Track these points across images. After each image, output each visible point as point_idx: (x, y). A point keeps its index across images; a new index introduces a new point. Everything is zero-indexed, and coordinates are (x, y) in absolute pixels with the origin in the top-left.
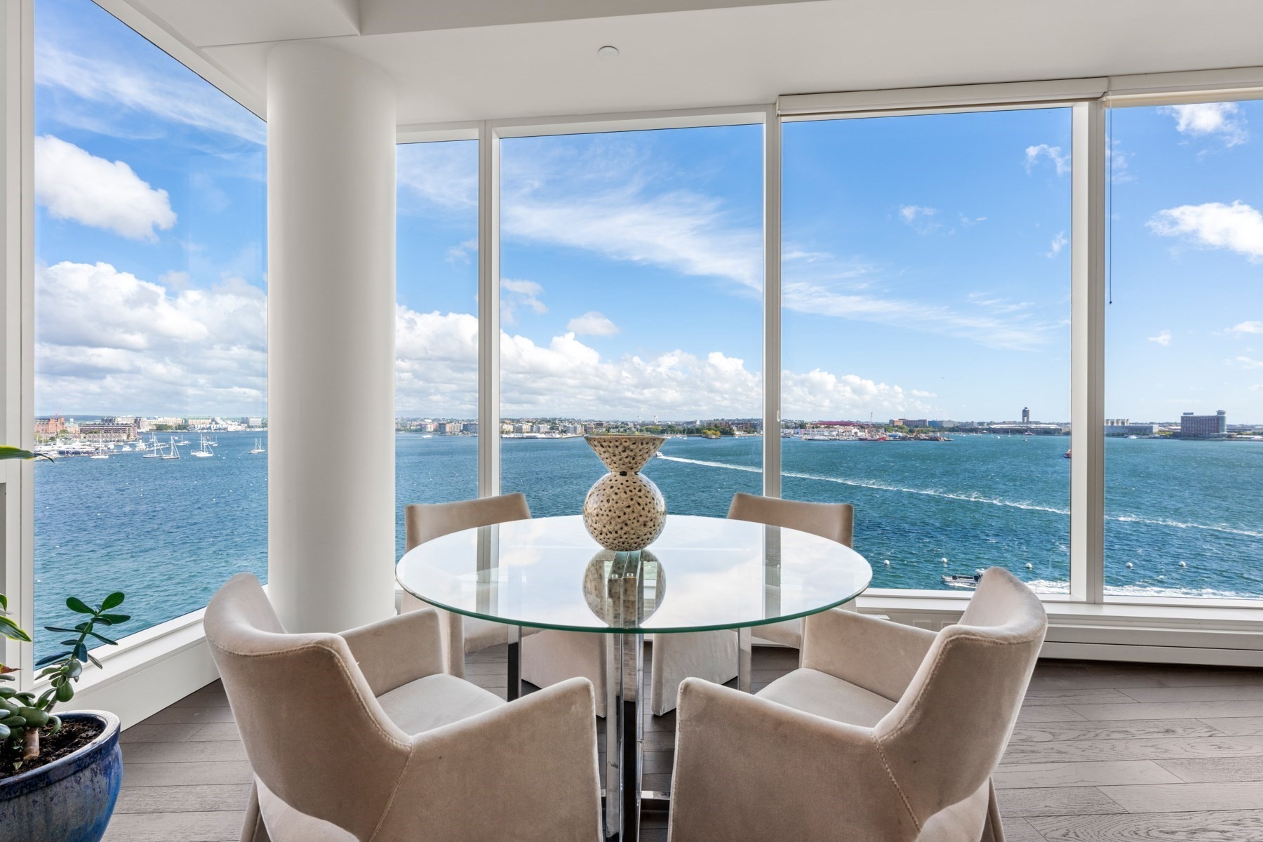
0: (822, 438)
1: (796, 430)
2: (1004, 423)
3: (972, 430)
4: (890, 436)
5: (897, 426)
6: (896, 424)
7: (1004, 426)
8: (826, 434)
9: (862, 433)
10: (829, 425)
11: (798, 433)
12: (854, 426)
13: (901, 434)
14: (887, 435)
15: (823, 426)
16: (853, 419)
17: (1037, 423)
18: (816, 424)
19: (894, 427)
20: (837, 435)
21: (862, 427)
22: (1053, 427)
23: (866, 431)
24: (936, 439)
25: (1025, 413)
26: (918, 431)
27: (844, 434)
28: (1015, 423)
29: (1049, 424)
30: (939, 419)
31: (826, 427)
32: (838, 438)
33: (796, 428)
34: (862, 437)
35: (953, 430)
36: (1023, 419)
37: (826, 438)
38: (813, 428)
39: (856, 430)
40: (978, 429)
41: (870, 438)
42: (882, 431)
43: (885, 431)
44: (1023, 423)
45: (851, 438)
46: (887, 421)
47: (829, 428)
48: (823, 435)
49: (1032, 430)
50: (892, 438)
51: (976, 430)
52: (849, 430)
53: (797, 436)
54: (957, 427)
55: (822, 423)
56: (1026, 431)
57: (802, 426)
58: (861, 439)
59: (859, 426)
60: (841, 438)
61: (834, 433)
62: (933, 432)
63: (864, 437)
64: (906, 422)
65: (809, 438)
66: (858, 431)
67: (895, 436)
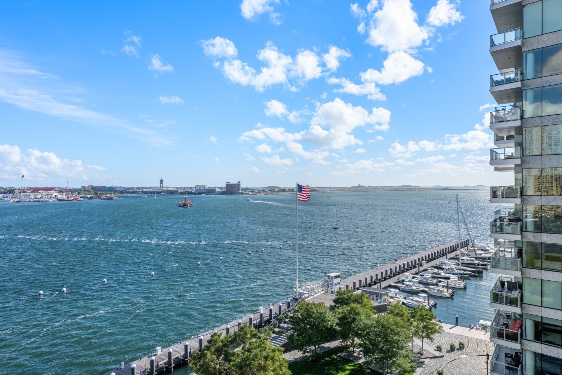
0: (28, 200)
1: (5, 195)
2: (151, 188)
3: (133, 192)
4: (81, 197)
5: (87, 191)
6: (86, 189)
7: (151, 189)
8: (32, 197)
9: (60, 196)
10: (35, 190)
11: (7, 197)
12: (55, 190)
13: (89, 196)
14: (79, 197)
15: (29, 191)
16: (56, 186)
17: (167, 188)
18: (24, 190)
19: (84, 191)
20: (41, 198)
21: (61, 191)
22: (174, 190)
23: (64, 194)
24: (111, 198)
25: (161, 182)
26: (100, 194)
27: (47, 197)
28: (156, 187)
29: (173, 188)
30: (114, 186)
31: (32, 192)
32: (41, 200)
33: (5, 193)
34: (60, 199)
35: (122, 192)
36: (160, 186)
37: (31, 200)
38: (20, 193)
39: (56, 194)
40: (137, 191)
41: (66, 199)
42: (76, 194)
43: (78, 194)
44: (160, 187)
45: (52, 199)
46: (80, 187)
47: (34, 192)
48: (29, 198)
49: (164, 192)
50: (82, 199)
51: (135, 192)
52: (51, 194)
53: (6, 199)
54: (125, 190)
55: (30, 189)
56: (161, 192)
57: (11, 191)
58: (60, 200)
59: (58, 190)
60: (44, 200)
61: (39, 196)
62: (110, 194)
63: (62, 199)
64: (94, 188)
65: (17, 200)
66: (58, 194)
67: (84, 197)
